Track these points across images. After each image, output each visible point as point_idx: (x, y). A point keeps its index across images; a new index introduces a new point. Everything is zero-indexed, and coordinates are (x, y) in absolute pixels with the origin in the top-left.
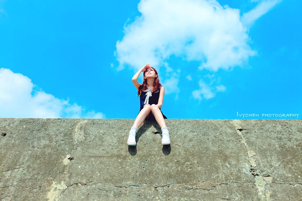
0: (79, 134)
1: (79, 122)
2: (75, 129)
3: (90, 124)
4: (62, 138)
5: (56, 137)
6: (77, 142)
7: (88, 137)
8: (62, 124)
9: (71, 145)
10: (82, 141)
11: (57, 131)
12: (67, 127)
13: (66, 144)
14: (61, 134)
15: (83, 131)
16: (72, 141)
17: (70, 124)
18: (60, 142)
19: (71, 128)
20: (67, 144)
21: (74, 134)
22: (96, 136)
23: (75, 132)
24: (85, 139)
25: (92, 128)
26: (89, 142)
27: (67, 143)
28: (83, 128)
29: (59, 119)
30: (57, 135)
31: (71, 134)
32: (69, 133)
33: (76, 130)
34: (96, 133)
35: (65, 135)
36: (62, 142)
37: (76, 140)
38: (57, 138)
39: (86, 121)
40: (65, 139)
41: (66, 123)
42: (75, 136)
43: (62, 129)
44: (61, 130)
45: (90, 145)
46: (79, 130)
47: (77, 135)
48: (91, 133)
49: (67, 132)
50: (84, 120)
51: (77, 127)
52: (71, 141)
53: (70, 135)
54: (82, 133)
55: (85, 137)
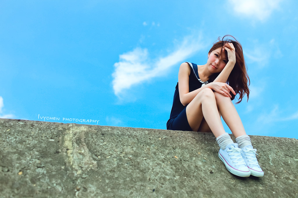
0: (80, 153)
1: (69, 129)
2: (63, 141)
3: (96, 134)
4: (38, 161)
5: (18, 159)
6: (80, 172)
7: (102, 160)
8: (29, 130)
9: (67, 179)
10: (91, 169)
11: (19, 145)
12: (44, 138)
13: (51, 177)
14: (32, 152)
15: (86, 147)
16: (66, 170)
17: (49, 131)
18: (34, 171)
19: (53, 140)
20: (54, 176)
21: (66, 152)
22: (121, 160)
23: (68, 149)
24: (99, 165)
25: (104, 142)
26: (110, 171)
27: (54, 173)
28: (83, 140)
29: (19, 120)
30: (21, 154)
31: (58, 152)
32: (52, 150)
33: (67, 144)
34: (119, 153)
35: (43, 154)
36: (40, 170)
37: (75, 166)
38: (24, 161)
39: (84, 129)
40: (47, 162)
41: (38, 129)
42: (69, 157)
43: (32, 142)
44: (29, 144)
45: (117, 178)
46: (75, 145)
47: (75, 155)
48: (106, 152)
49: (46, 147)
50: (78, 125)
51: (69, 139)
52: (63, 167)
53: (57, 155)
54: (85, 150)
55: (94, 159)
